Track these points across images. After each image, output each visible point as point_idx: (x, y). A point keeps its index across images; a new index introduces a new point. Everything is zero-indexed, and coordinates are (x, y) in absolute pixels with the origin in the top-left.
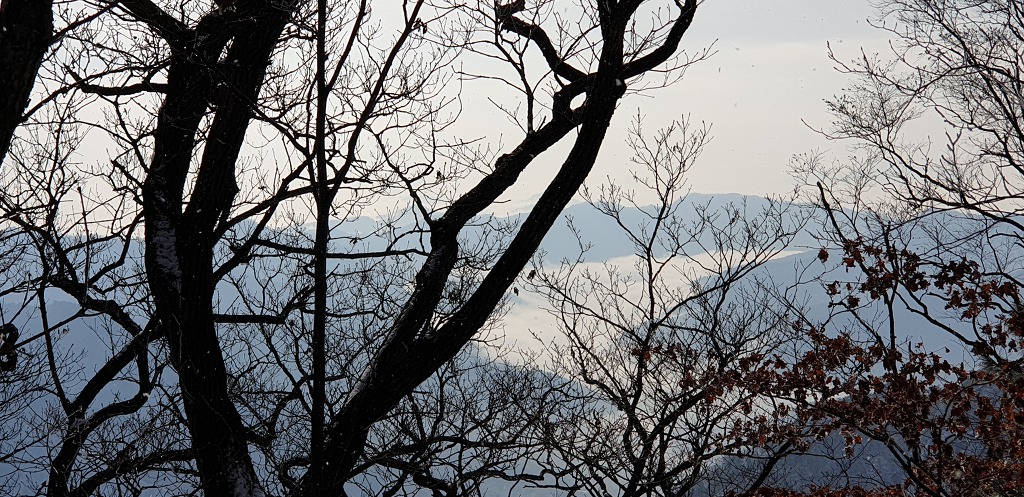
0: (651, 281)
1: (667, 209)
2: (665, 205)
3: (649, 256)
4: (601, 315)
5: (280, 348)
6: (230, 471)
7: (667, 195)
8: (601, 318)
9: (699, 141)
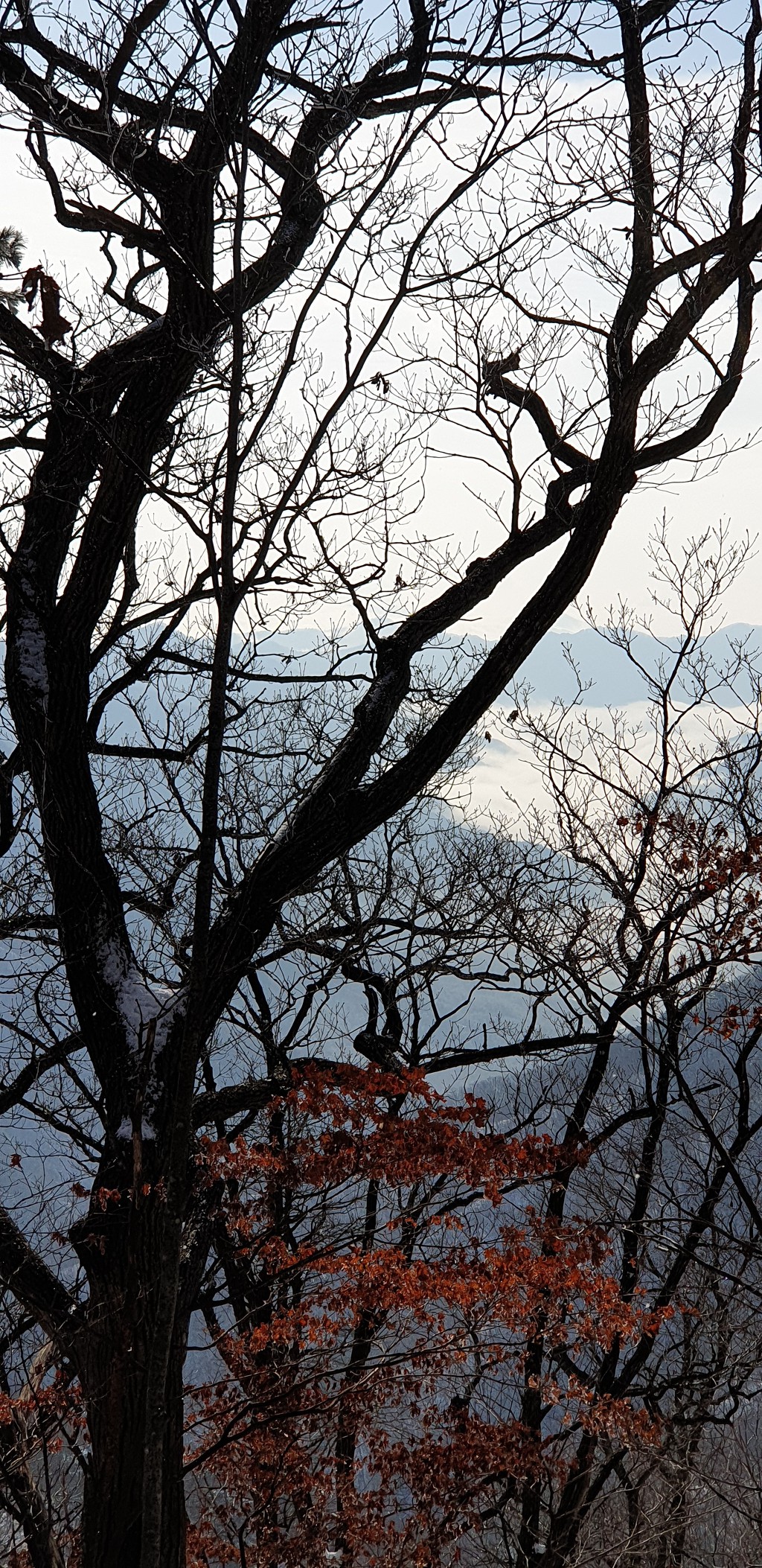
0: (666, 734)
1: (692, 642)
2: (690, 635)
3: (665, 701)
4: (598, 774)
5: (186, 794)
6: (100, 944)
7: (693, 624)
8: (598, 778)
9: (739, 556)
